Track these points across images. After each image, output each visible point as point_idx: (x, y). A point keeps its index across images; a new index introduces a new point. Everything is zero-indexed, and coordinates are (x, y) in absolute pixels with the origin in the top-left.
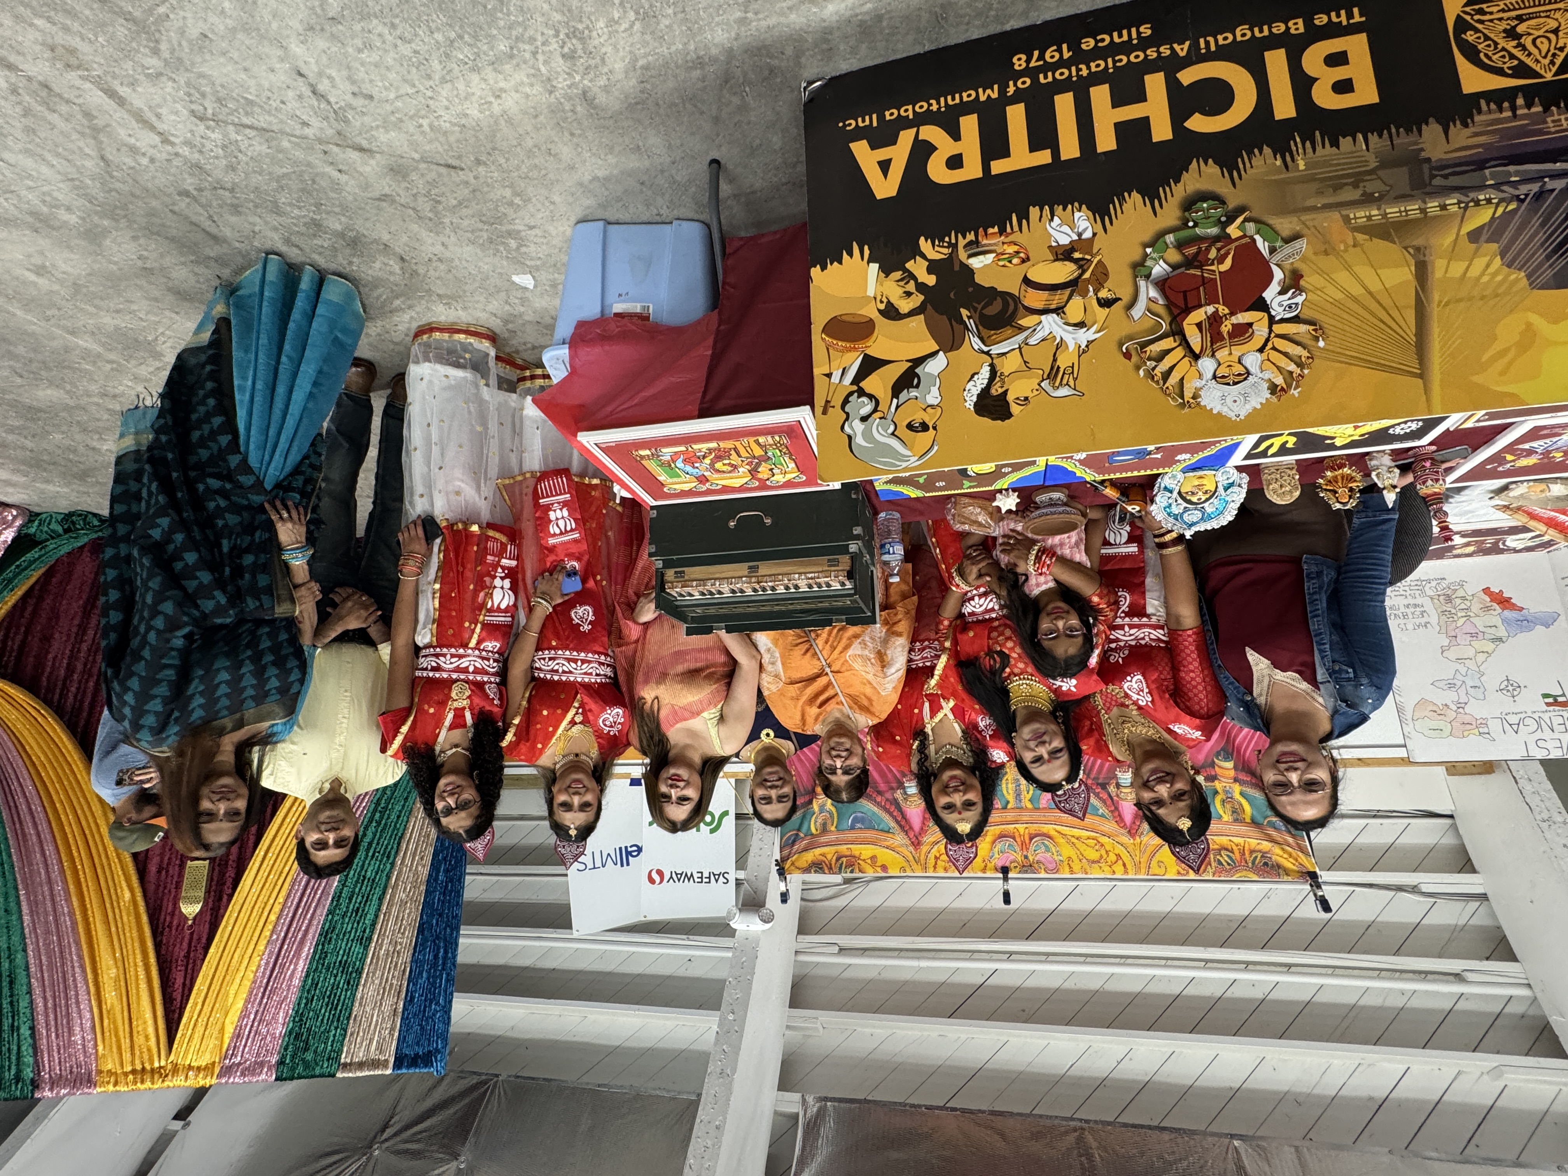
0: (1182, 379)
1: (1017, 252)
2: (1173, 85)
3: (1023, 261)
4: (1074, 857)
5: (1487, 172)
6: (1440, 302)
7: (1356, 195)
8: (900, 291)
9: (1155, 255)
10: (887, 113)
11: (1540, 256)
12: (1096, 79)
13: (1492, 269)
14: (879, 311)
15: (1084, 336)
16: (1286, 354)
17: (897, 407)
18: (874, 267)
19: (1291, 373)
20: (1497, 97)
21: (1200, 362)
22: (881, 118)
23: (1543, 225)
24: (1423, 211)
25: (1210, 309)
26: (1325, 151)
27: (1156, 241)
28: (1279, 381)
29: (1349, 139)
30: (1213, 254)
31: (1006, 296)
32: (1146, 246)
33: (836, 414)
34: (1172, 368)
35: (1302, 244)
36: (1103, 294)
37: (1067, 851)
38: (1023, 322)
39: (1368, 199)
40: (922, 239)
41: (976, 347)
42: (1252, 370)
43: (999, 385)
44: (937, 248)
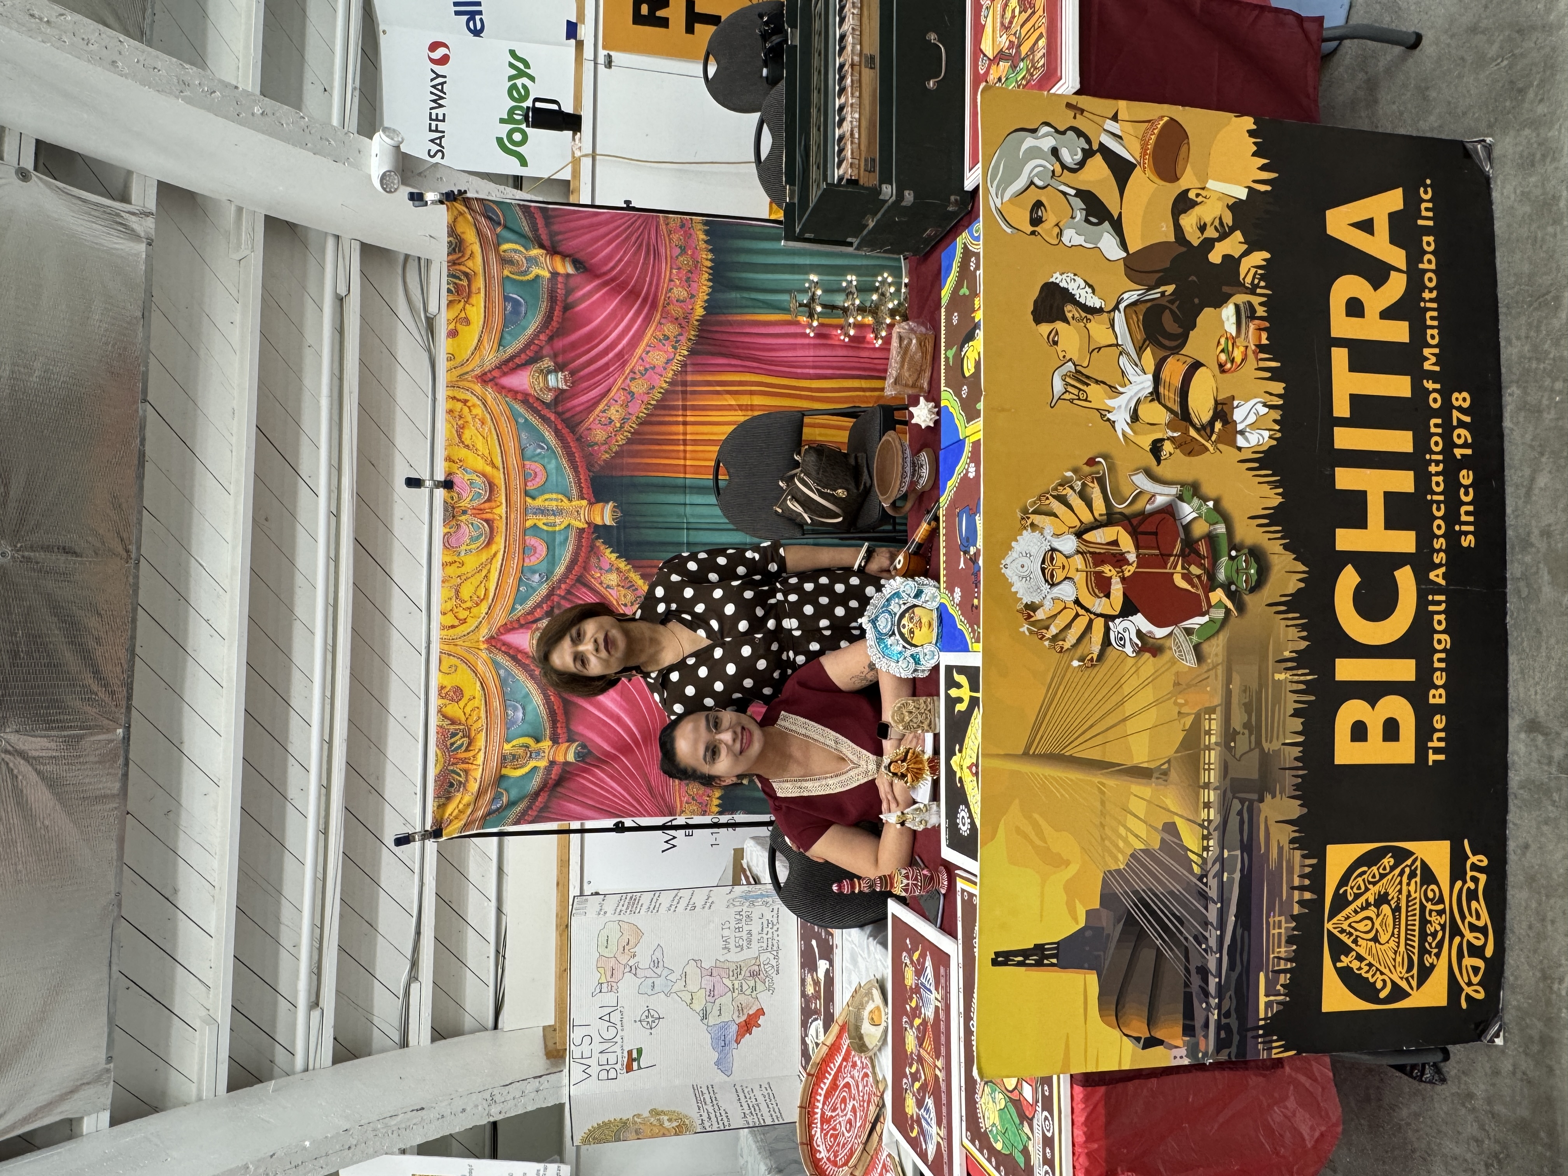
0: (1056, 516)
1: (1233, 361)
2: (1398, 560)
3: (1221, 366)
4: (463, 570)
5: (1238, 852)
6: (1103, 784)
7: (1237, 722)
8: (1208, 219)
9: (1204, 508)
10: (1431, 239)
11: (1139, 886)
12: (1423, 480)
13: (1132, 839)
14: (1187, 191)
15: (1121, 418)
16: (1069, 626)
17: (1065, 194)
18: (1243, 194)
19: (1047, 628)
20: (1317, 876)
21: (1073, 537)
22: (1427, 231)
23: (1171, 893)
24: (1207, 785)
25: (1132, 557)
26: (1291, 703)
27: (1220, 513)
28: (1040, 615)
29: (1300, 728)
30: (1195, 570)
31: (1184, 339)
32: (1217, 502)
33: (1066, 119)
34: (1070, 507)
35: (1190, 661)
36: (1168, 447)
37: (471, 562)
38: (1148, 355)
39: (1229, 735)
40: (1267, 255)
41: (1126, 296)
42: (1056, 590)
43: (1077, 315)
44: (1253, 270)
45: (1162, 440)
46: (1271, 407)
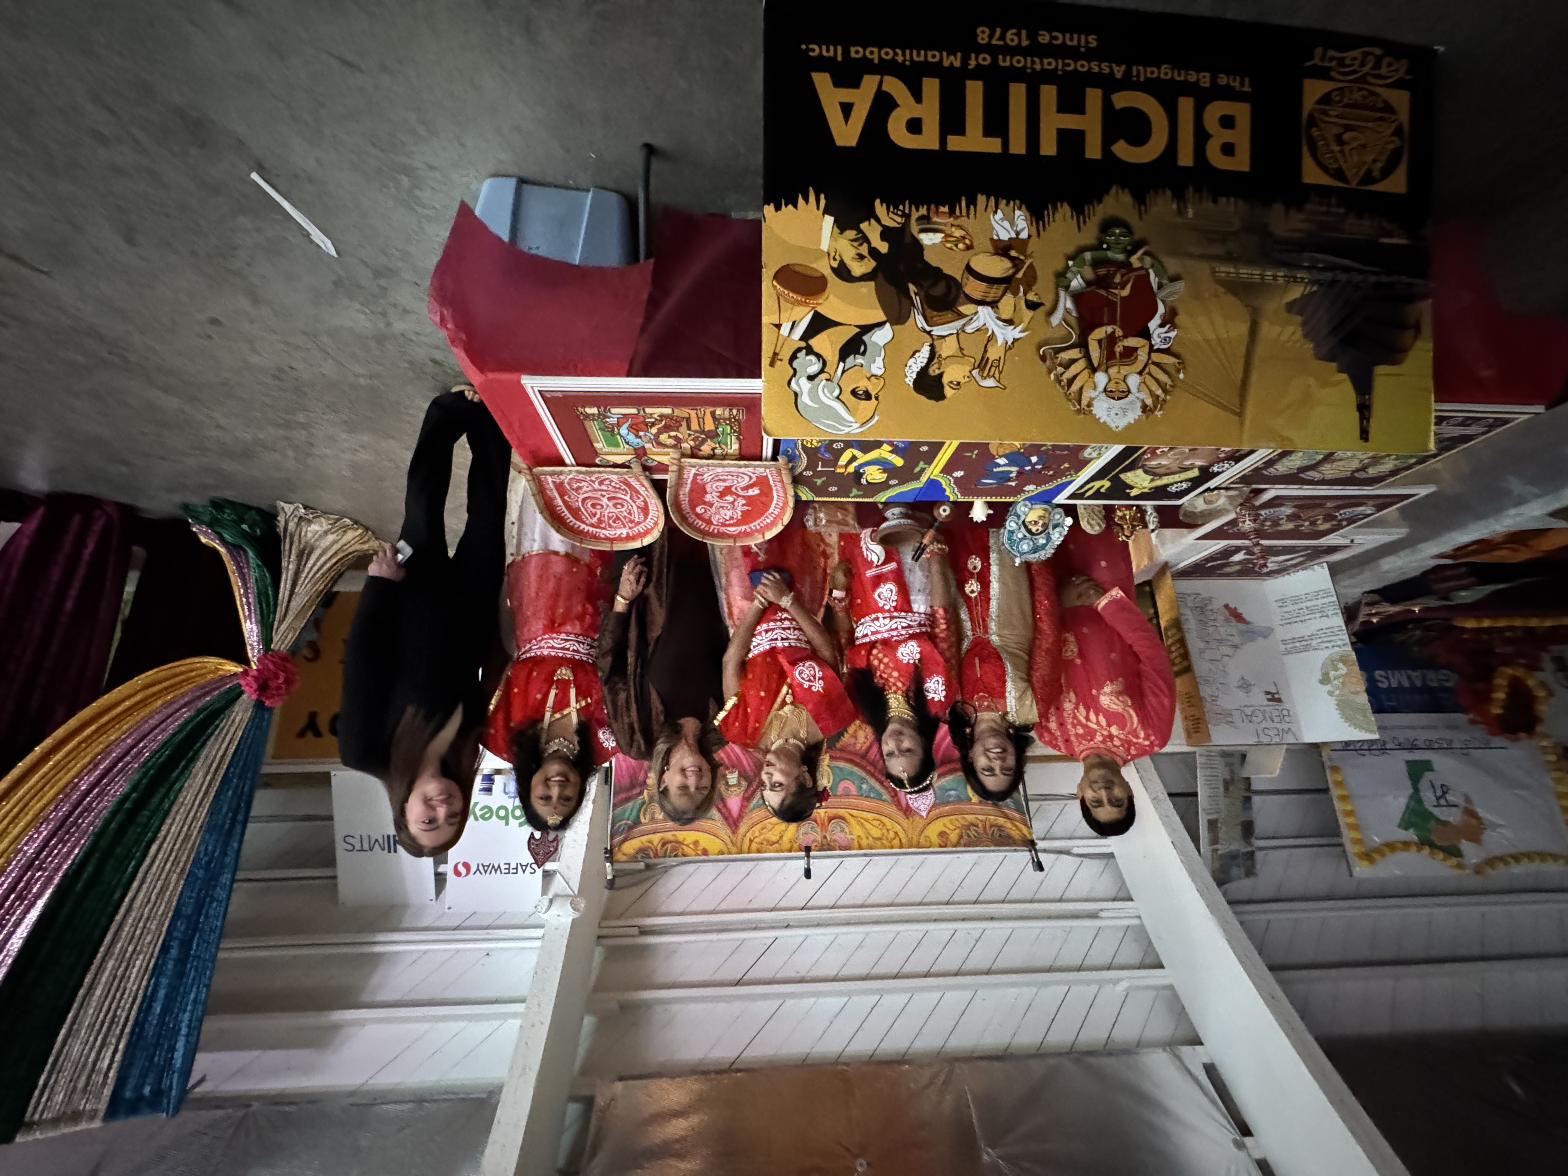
0: (1081, 388)
1: (964, 238)
2: (1107, 104)
3: (969, 248)
6: (1261, 356)
7: (1222, 251)
8: (853, 252)
9: (1074, 269)
10: (853, 49)
11: (1324, 332)
12: (1048, 77)
13: (1295, 337)
14: (833, 269)
15: (1012, 333)
16: (1157, 380)
17: (844, 372)
18: (830, 219)
19: (1158, 397)
21: (1096, 375)
22: (846, 53)
23: (1329, 308)
24: (1262, 276)
25: (1109, 329)
26: (1209, 205)
27: (1077, 255)
28: (1149, 402)
29: (1225, 199)
30: (1117, 279)
31: (950, 279)
34: (1075, 377)
35: (1180, 285)
36: (1031, 297)
38: (963, 309)
39: (1229, 258)
40: (878, 202)
41: (920, 325)
42: (1133, 389)
43: (936, 366)
44: (891, 215)
45: (1026, 301)
46: (997, 208)
